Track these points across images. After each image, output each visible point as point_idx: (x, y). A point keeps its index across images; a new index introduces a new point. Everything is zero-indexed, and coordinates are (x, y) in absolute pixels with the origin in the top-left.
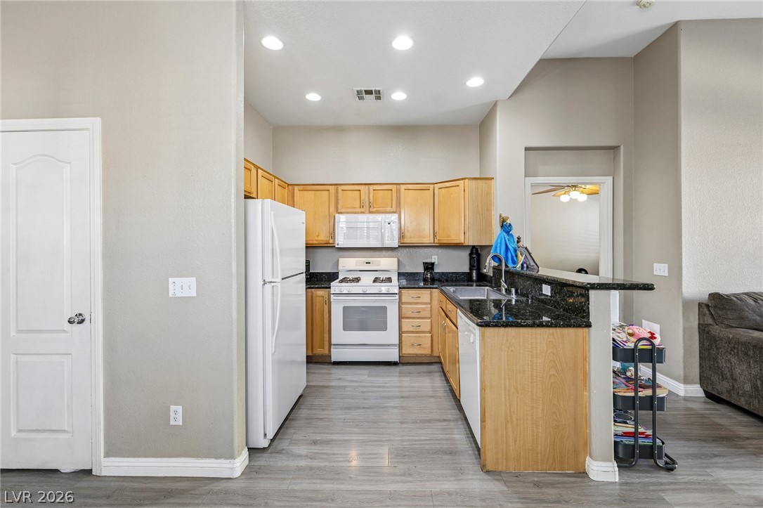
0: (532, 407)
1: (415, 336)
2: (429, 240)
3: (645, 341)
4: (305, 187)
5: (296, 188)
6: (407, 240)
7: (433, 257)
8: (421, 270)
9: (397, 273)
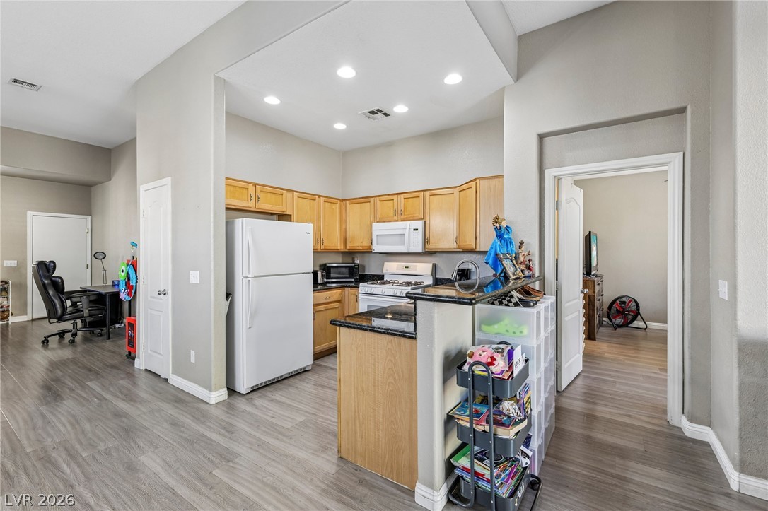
0: (375, 410)
3: (480, 366)
4: (355, 201)
5: (347, 202)
6: (432, 246)
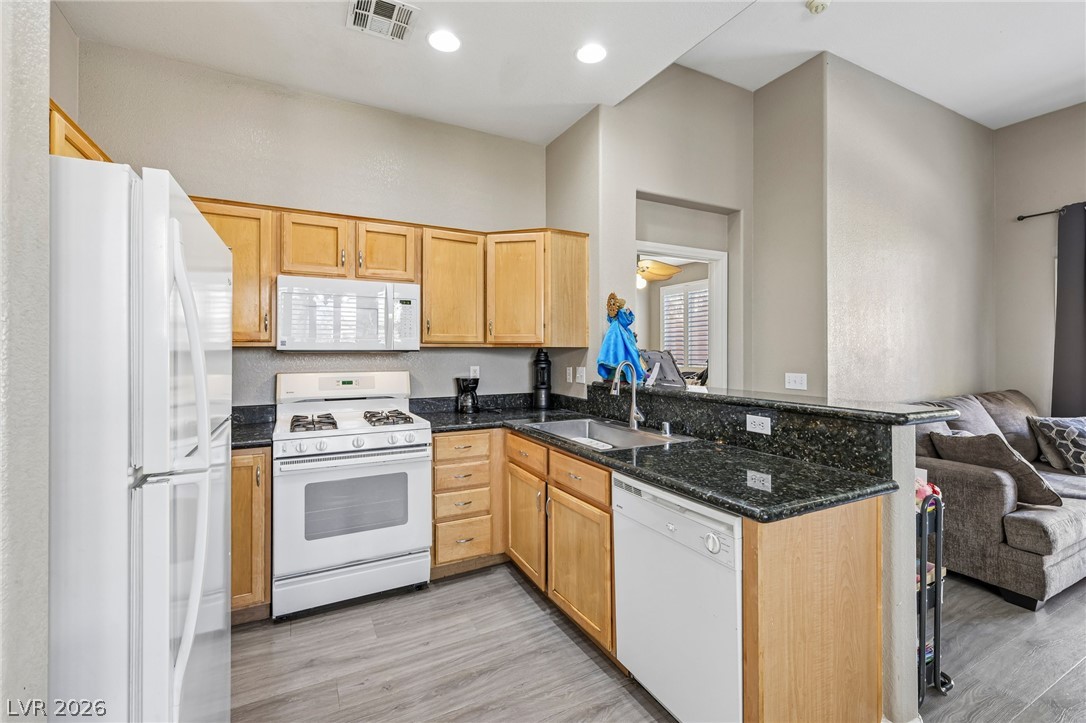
1: (463, 525)
2: (475, 336)
6: (437, 337)
7: (472, 368)
8: (451, 392)
9: (408, 400)
